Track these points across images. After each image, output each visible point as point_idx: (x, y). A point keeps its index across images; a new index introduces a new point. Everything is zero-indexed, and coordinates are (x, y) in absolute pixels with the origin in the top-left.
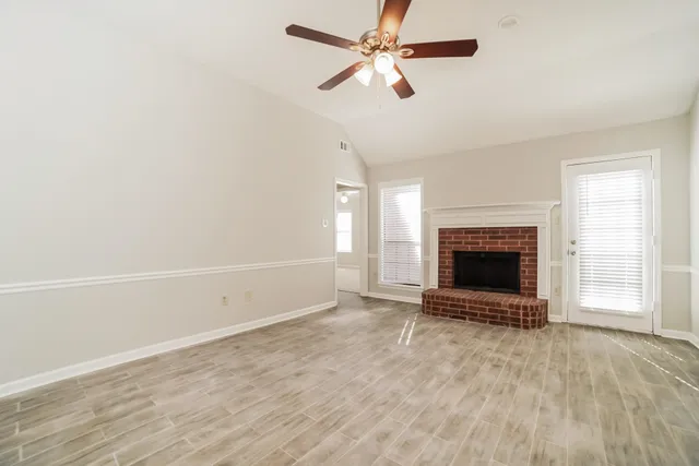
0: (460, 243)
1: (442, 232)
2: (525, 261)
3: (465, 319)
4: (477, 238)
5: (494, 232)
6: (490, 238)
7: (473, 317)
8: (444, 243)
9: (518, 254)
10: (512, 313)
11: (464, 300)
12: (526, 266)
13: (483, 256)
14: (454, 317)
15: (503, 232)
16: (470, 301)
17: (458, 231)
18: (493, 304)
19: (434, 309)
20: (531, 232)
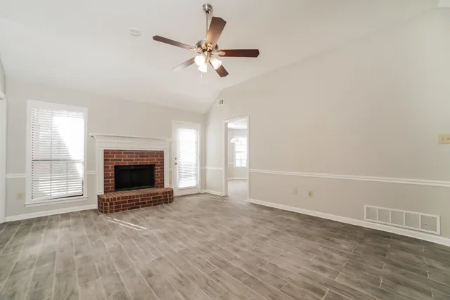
0: (121, 160)
1: (106, 152)
2: (157, 169)
3: (138, 207)
4: (132, 157)
5: (142, 154)
6: (140, 156)
7: (144, 205)
8: (108, 160)
9: (154, 165)
10: (164, 197)
11: (137, 196)
12: (158, 172)
13: (132, 168)
14: (131, 209)
15: (147, 153)
16: (141, 196)
17: (119, 152)
18: (154, 194)
19: (116, 207)
20: (161, 154)
